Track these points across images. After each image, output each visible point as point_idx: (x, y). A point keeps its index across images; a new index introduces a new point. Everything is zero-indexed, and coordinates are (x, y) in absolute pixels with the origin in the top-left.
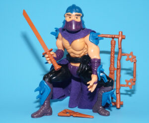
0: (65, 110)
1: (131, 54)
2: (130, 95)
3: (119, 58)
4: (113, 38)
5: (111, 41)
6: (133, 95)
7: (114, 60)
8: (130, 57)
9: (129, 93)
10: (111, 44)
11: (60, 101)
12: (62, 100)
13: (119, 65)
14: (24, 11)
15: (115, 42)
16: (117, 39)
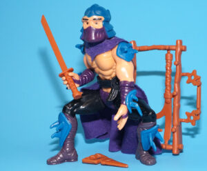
0: (96, 155)
1: (194, 73)
2: (193, 136)
3: (177, 80)
4: (168, 50)
5: (166, 55)
6: (197, 136)
7: (170, 82)
8: (193, 78)
9: (192, 132)
10: (166, 59)
11: (100, 141)
12: (103, 141)
13: (177, 90)
14: (43, 17)
15: (172, 55)
16: (174, 52)
